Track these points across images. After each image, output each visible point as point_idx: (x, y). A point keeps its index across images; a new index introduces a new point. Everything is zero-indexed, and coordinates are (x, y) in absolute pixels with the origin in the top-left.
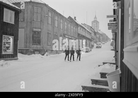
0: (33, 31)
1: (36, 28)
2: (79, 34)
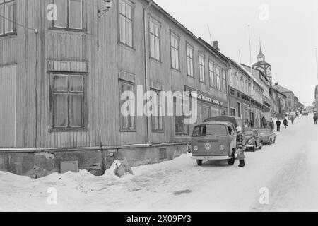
0: (49, 72)
1: (63, 59)
2: (232, 91)
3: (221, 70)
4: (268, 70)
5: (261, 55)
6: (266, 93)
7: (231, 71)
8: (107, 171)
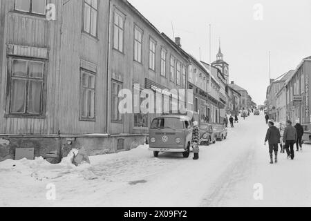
0: (8, 56)
2: (191, 86)
3: (182, 65)
4: (226, 69)
5: (220, 54)
6: (222, 90)
7: (191, 67)
8: (64, 159)
